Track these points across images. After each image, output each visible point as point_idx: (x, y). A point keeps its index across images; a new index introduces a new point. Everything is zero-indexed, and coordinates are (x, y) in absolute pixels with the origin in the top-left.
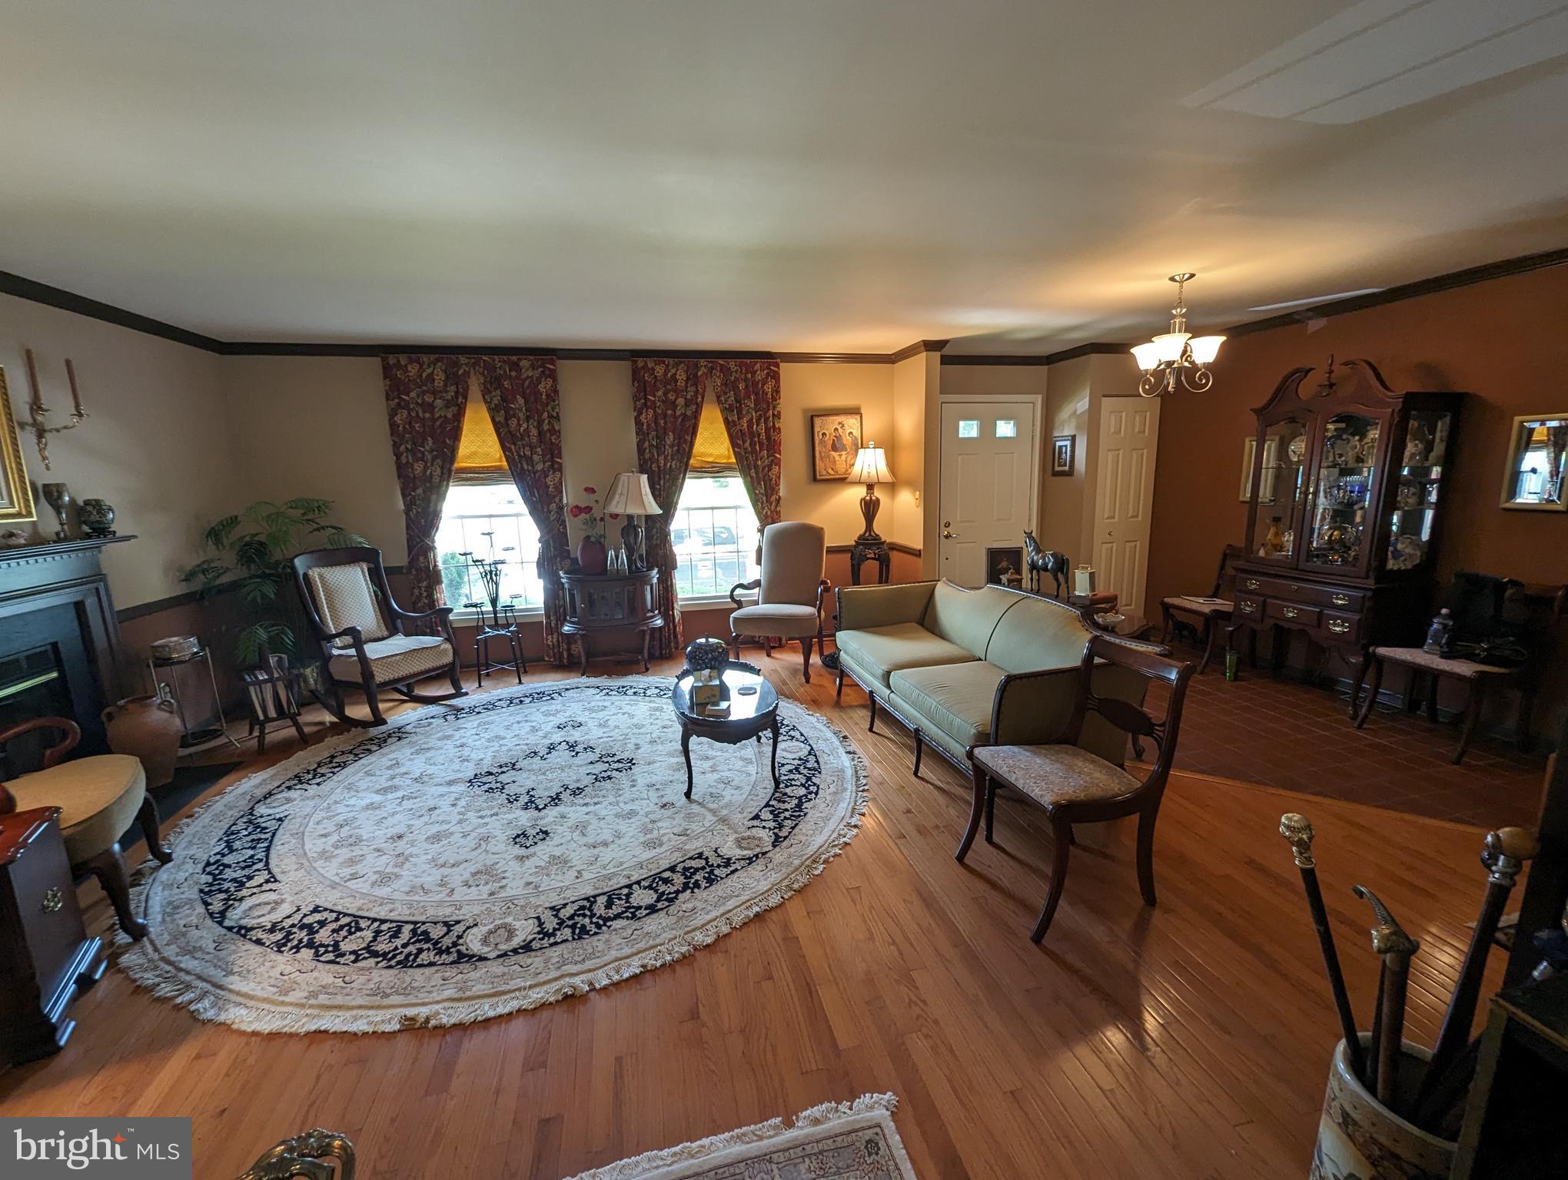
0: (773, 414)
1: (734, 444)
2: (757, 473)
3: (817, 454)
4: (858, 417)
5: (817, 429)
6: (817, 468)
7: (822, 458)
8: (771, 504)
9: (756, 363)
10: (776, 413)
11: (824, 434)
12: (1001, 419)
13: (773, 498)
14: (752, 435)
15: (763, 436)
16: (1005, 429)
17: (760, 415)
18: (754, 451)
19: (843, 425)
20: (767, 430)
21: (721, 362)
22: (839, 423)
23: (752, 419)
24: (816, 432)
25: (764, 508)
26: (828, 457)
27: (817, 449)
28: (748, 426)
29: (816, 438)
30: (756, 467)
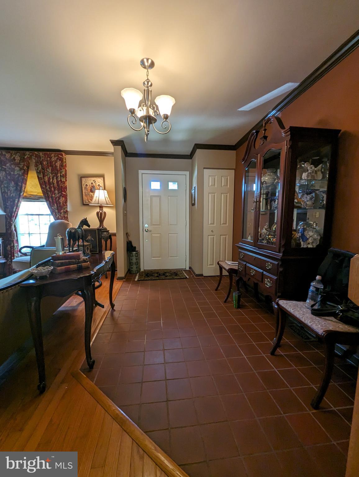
0: (61, 176)
1: (42, 187)
2: (52, 200)
3: (84, 193)
4: (102, 179)
5: (83, 183)
6: (84, 199)
7: (86, 195)
8: (61, 213)
9: (52, 153)
10: (62, 175)
11: (86, 185)
12: (171, 181)
13: (62, 211)
14: (50, 184)
15: (56, 184)
16: (173, 186)
17: (54, 176)
18: (51, 191)
19: (95, 182)
20: (58, 182)
21: (36, 153)
22: (93, 181)
23: (50, 177)
24: (83, 184)
25: (56, 215)
26: (89, 194)
27: (83, 191)
28: (48, 180)
29: (83, 186)
30: (52, 197)
